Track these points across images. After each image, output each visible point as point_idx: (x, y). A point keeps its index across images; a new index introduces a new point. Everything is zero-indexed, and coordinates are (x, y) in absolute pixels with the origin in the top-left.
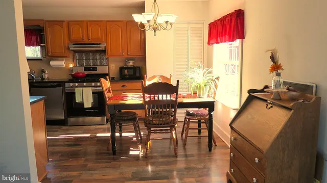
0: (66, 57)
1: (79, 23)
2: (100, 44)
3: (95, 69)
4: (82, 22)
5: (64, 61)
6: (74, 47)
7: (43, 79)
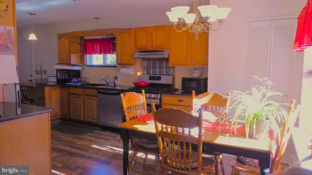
0: (132, 65)
1: (145, 29)
2: (163, 51)
3: (159, 78)
4: (147, 28)
5: (132, 69)
6: (140, 55)
7: (115, 85)
